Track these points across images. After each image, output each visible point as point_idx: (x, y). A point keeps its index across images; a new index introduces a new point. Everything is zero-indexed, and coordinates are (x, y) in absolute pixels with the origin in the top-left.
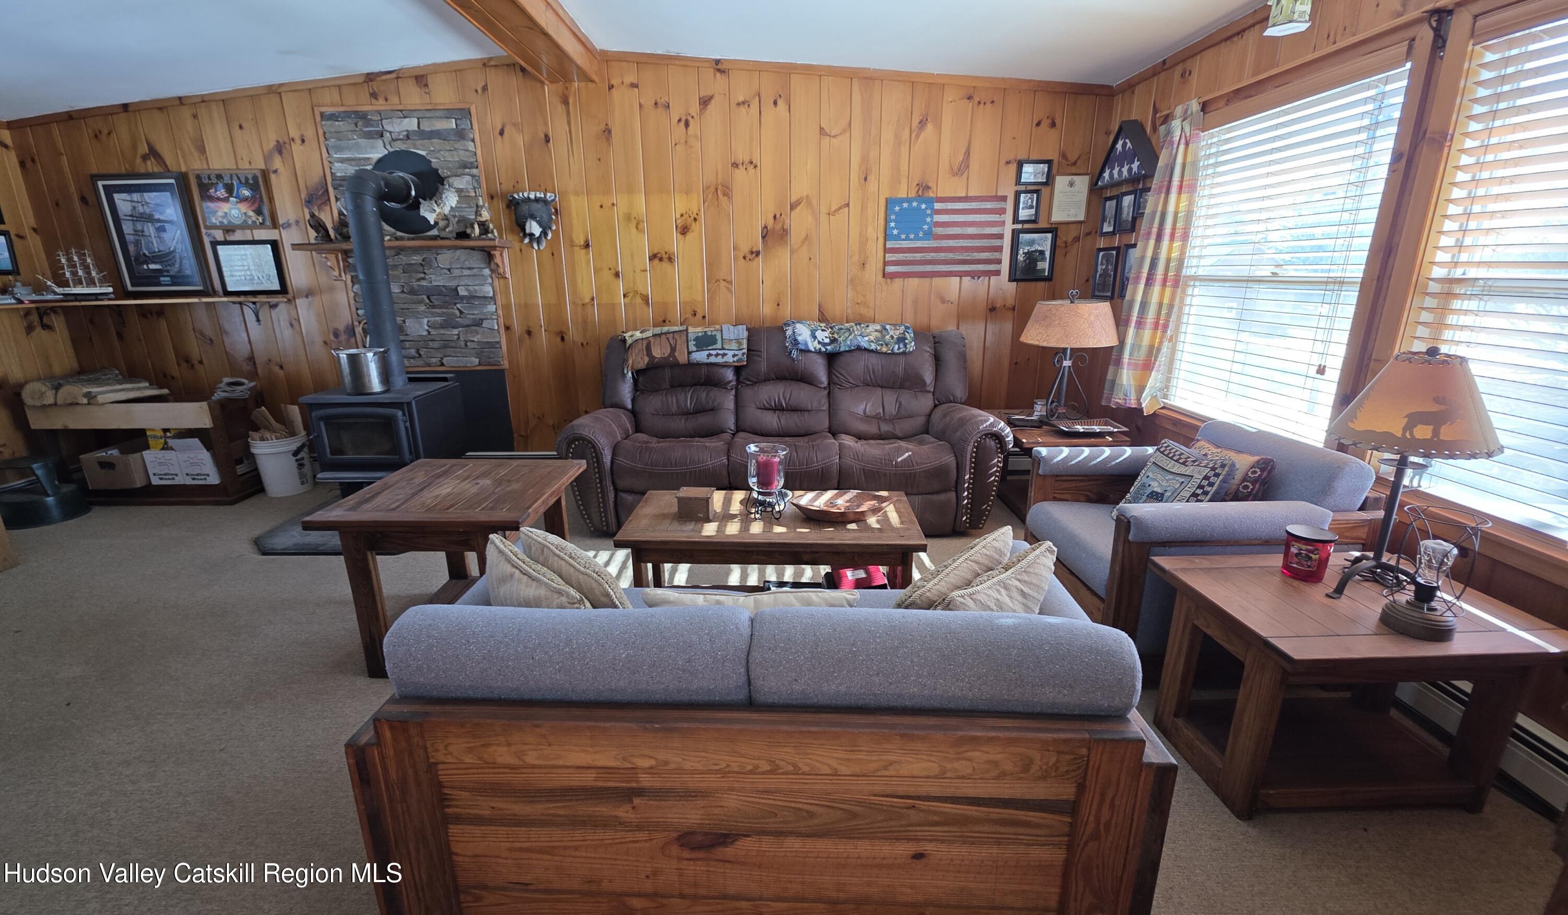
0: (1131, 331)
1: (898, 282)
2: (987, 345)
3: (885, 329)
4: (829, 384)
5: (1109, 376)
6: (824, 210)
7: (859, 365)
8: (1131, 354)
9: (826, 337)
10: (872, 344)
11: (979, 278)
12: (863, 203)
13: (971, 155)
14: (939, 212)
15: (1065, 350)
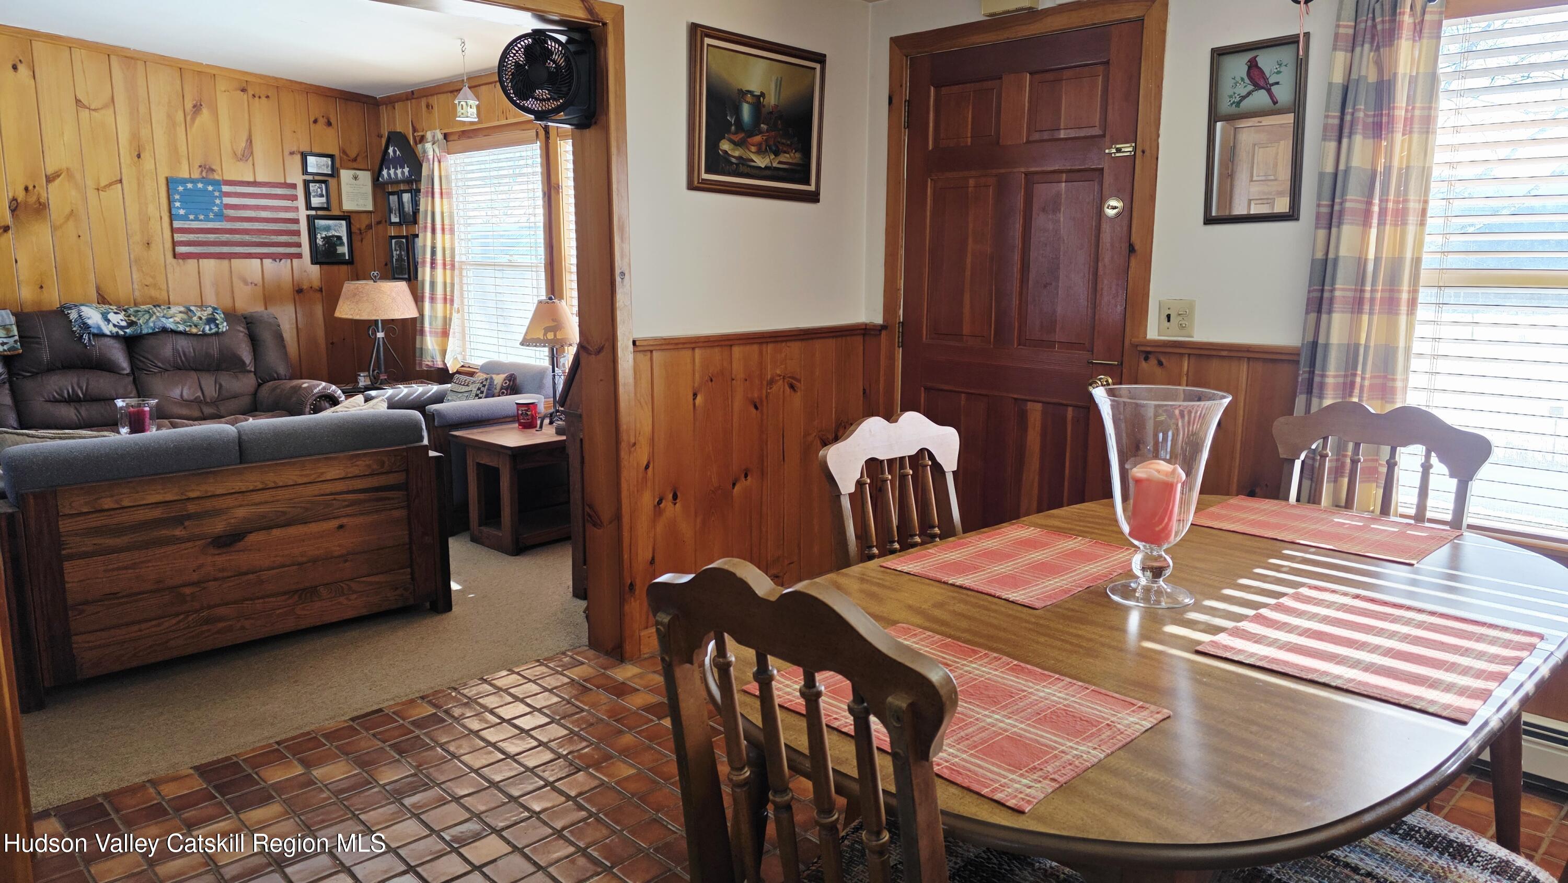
0: (427, 305)
1: (192, 263)
2: (299, 326)
3: (191, 310)
4: (132, 370)
5: (418, 346)
6: (90, 183)
7: (167, 349)
8: (431, 324)
9: (122, 320)
10: (179, 325)
11: (280, 260)
12: (138, 179)
13: (253, 142)
14: (228, 195)
15: (376, 321)
